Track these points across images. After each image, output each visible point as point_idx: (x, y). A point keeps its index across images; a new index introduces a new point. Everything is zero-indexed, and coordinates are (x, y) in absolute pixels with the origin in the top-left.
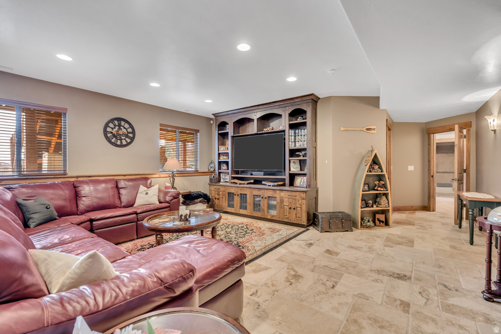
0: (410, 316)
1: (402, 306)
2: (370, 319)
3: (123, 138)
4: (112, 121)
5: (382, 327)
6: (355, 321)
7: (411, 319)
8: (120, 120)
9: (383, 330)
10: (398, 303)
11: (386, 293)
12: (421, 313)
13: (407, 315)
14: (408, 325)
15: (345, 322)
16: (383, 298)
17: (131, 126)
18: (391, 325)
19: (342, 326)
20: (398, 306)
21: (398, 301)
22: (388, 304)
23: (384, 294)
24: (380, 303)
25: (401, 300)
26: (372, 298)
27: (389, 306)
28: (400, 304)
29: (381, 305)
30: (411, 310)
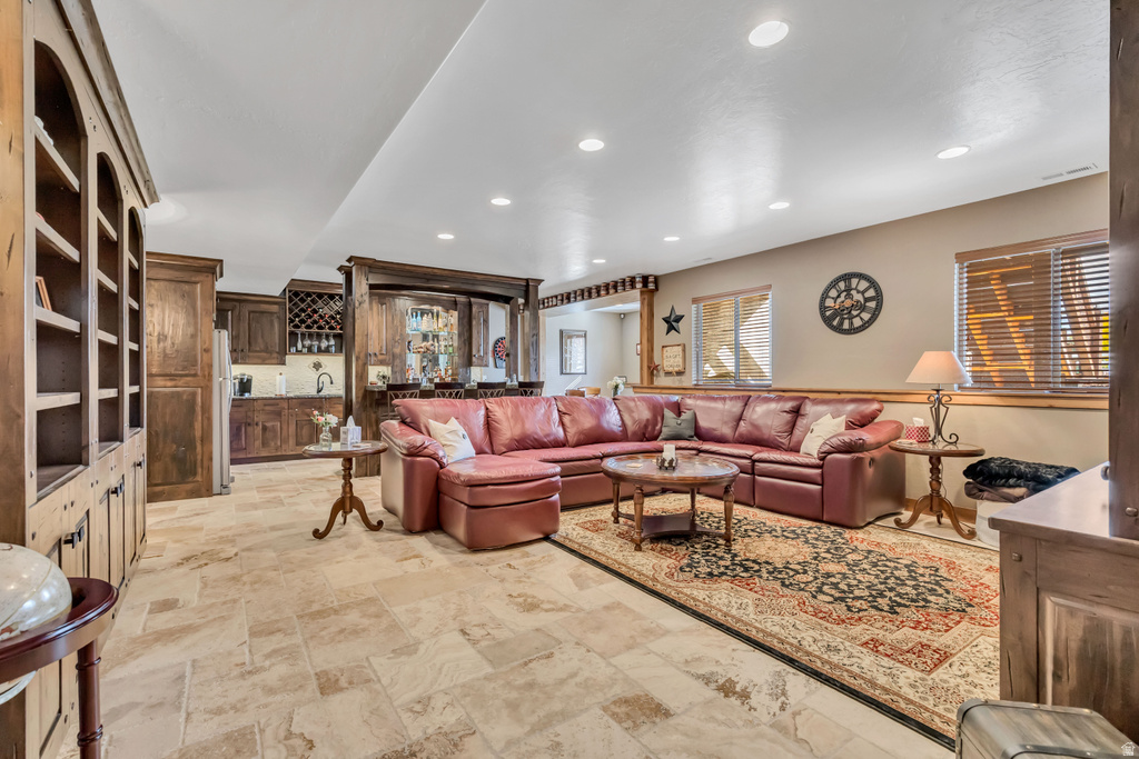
0: (312, 672)
1: (333, 680)
2: (364, 630)
3: (855, 313)
4: (834, 284)
5: (342, 631)
6: (378, 616)
7: (309, 668)
8: (847, 277)
9: (338, 629)
10: (343, 682)
11: (378, 686)
12: (296, 690)
13: (318, 670)
14: (309, 656)
15: (387, 608)
16: (374, 671)
17: (873, 284)
18: (332, 640)
19: (384, 603)
20: (339, 674)
21: (346, 685)
22: (357, 666)
23: (379, 681)
24: (371, 659)
25: (341, 690)
26: (389, 658)
27: (352, 664)
28: (337, 680)
29: (367, 658)
30: (313, 685)
